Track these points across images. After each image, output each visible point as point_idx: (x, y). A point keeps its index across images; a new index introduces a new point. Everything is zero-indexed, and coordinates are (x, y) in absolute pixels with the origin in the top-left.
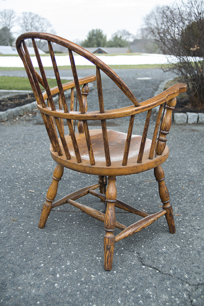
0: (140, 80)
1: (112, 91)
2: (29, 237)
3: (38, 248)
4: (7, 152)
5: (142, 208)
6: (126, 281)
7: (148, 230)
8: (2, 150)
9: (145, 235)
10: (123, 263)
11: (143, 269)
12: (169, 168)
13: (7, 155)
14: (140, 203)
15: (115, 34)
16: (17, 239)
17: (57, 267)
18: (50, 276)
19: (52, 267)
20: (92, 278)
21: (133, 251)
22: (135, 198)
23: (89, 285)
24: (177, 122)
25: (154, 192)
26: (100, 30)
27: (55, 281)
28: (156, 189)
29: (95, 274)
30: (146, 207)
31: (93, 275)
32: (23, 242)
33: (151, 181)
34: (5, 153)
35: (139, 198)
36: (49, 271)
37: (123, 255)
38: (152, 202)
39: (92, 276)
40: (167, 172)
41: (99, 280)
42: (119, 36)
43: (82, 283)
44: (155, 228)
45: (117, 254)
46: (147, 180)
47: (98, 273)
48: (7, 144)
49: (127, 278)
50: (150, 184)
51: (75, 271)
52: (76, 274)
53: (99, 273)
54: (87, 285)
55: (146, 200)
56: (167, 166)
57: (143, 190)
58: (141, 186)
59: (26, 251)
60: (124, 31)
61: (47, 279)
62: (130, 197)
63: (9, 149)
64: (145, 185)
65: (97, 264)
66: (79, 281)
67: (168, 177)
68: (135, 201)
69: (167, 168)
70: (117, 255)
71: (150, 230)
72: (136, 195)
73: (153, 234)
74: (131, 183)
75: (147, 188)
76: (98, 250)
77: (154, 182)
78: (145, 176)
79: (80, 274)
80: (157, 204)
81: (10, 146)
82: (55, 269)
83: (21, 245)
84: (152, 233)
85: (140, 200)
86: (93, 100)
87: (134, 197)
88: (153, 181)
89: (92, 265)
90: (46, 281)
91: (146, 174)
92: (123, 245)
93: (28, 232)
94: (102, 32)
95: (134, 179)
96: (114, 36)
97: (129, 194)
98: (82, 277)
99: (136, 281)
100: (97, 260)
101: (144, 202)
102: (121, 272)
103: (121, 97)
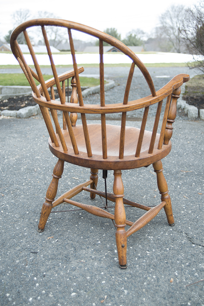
0: (159, 78)
1: (134, 88)
2: (82, 218)
3: (92, 228)
4: (44, 143)
5: (183, 194)
6: (180, 257)
7: (192, 214)
8: (39, 141)
9: (190, 218)
10: (174, 241)
11: (193, 247)
12: (202, 159)
13: (45, 146)
15: (130, 32)
16: (71, 219)
17: (113, 244)
18: (109, 252)
19: (109, 244)
21: (181, 232)
25: (192, 181)
26: (114, 29)
27: (113, 256)
28: (193, 178)
30: (187, 194)
31: (148, 251)
32: (78, 223)
33: (188, 171)
34: (43, 144)
35: (178, 186)
36: (106, 247)
37: (172, 235)
38: (192, 189)
40: (201, 164)
41: (154, 256)
42: (133, 35)
43: (139, 258)
44: (198, 212)
46: (183, 170)
48: (43, 136)
49: (179, 254)
51: (131, 247)
52: (132, 250)
55: (185, 188)
56: (200, 158)
57: (181, 179)
59: (82, 230)
60: (138, 30)
61: (106, 254)
63: (45, 141)
64: (182, 175)
65: (149, 242)
66: (136, 256)
67: (202, 168)
68: (175, 188)
69: (201, 160)
70: (167, 235)
71: (194, 214)
72: (175, 183)
73: (198, 217)
74: (169, 172)
75: (185, 177)
76: (149, 230)
77: (191, 172)
79: (136, 250)
80: (197, 192)
81: (46, 138)
82: (112, 245)
83: (76, 225)
84: (196, 217)
85: (179, 188)
86: (116, 97)
87: (173, 185)
88: (189, 171)
90: (106, 256)
91: (181, 165)
93: (80, 214)
94: (116, 31)
95: (171, 169)
96: (129, 35)
98: (138, 253)
99: (189, 257)
100: (149, 239)
101: (184, 190)
102: (173, 249)
103: (143, 94)
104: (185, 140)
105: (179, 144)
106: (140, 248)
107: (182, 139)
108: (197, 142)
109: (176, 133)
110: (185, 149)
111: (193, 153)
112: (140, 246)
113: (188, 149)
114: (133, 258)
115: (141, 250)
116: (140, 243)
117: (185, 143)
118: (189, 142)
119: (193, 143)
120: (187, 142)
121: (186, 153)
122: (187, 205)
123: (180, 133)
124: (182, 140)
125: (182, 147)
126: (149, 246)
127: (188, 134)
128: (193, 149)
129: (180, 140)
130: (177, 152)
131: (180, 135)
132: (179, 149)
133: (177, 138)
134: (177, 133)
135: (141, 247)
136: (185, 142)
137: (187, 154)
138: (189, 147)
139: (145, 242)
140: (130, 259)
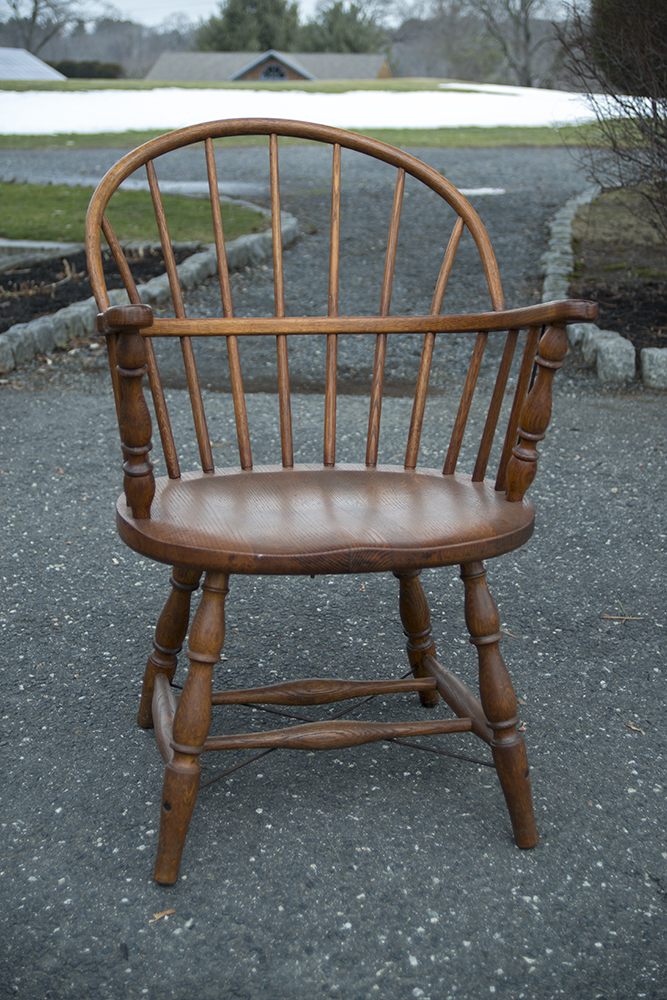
5: (623, 716)
14: (611, 698)
20: (526, 966)
22: (588, 681)
23: (526, 989)
24: (653, 383)
25: (648, 659)
28: (652, 647)
29: (535, 953)
31: (531, 956)
33: (627, 618)
35: (602, 682)
39: (529, 960)
41: (554, 974)
45: (586, 884)
46: (610, 614)
47: (544, 951)
50: (623, 627)
52: (471, 954)
53: (549, 951)
54: (519, 989)
57: (607, 651)
58: (597, 635)
62: (571, 679)
64: (608, 632)
65: (529, 919)
66: (489, 978)
68: (592, 691)
70: (587, 889)
75: (619, 642)
76: (520, 871)
77: (638, 621)
78: (598, 596)
85: (607, 690)
87: (582, 676)
88: (630, 618)
89: (515, 922)
92: (599, 852)
97: (562, 665)
98: (494, 964)
100: (527, 905)
104: (598, 479)
105: (581, 498)
106: (498, 945)
107: (588, 474)
108: (644, 491)
109: (562, 450)
110: (607, 522)
111: (637, 538)
112: (497, 935)
113: (615, 518)
114: (478, 986)
115: (505, 951)
116: (494, 925)
117: (604, 494)
118: (614, 490)
119: (632, 494)
120: (607, 488)
121: (613, 539)
122: (642, 760)
123: (578, 451)
124: (590, 481)
125: (595, 513)
126: (531, 935)
127: (608, 454)
128: (634, 523)
129: (579, 480)
130: (576, 536)
131: (578, 457)
132: (584, 523)
133: (568, 473)
134: (567, 450)
135: (502, 940)
136: (602, 490)
137: (617, 543)
138: (619, 513)
139: (514, 918)
140: (469, 992)
